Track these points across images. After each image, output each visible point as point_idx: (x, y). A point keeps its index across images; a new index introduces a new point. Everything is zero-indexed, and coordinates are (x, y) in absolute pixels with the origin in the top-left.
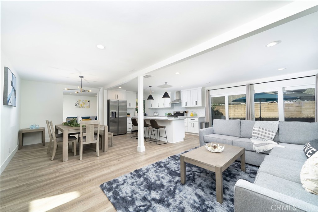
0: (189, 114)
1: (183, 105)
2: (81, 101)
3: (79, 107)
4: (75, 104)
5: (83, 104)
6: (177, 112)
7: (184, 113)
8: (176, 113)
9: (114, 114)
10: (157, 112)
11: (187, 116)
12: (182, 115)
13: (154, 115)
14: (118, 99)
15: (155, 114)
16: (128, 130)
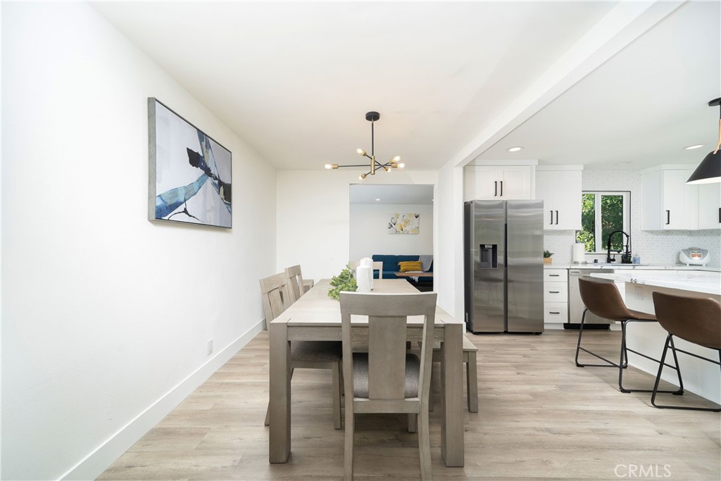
2: (400, 217)
3: (397, 231)
4: (388, 226)
5: (403, 224)
9: (491, 251)
10: (701, 252)
14: (504, 198)
15: (687, 260)
16: (548, 318)
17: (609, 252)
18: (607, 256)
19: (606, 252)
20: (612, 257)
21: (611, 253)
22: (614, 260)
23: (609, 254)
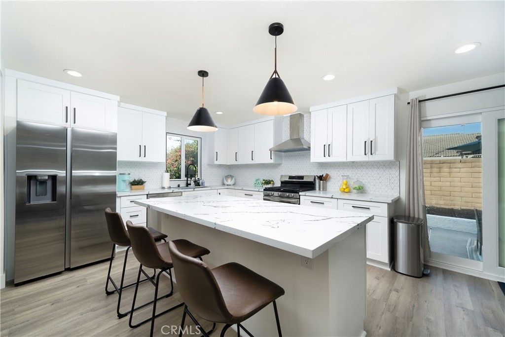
0: (335, 185)
1: (317, 155)
6: (290, 177)
7: (315, 180)
8: (287, 179)
10: (232, 177)
11: (325, 189)
12: (309, 186)
13: (224, 184)
15: (226, 183)
17: (187, 179)
18: (186, 182)
22: (190, 184)
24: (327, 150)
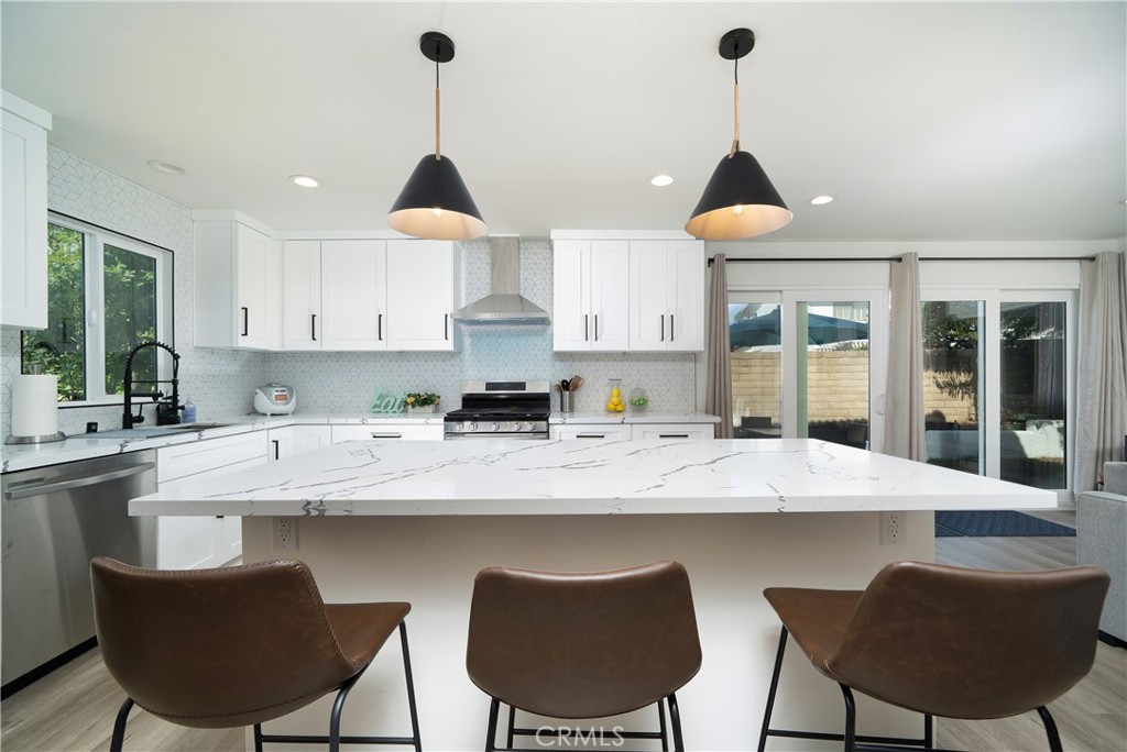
0: (595, 393)
8: (482, 390)
17: (127, 399)
18: (121, 410)
19: (119, 398)
20: (135, 412)
21: (133, 400)
22: (140, 419)
23: (128, 404)
24: (592, 326)
